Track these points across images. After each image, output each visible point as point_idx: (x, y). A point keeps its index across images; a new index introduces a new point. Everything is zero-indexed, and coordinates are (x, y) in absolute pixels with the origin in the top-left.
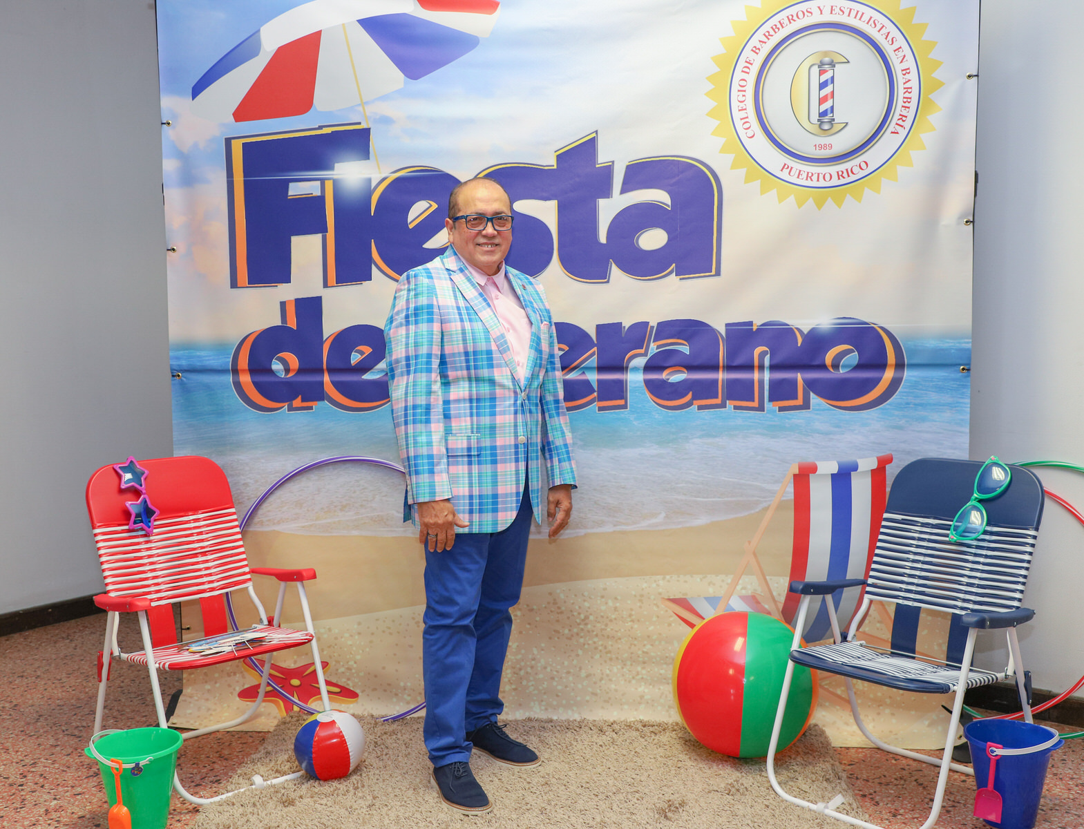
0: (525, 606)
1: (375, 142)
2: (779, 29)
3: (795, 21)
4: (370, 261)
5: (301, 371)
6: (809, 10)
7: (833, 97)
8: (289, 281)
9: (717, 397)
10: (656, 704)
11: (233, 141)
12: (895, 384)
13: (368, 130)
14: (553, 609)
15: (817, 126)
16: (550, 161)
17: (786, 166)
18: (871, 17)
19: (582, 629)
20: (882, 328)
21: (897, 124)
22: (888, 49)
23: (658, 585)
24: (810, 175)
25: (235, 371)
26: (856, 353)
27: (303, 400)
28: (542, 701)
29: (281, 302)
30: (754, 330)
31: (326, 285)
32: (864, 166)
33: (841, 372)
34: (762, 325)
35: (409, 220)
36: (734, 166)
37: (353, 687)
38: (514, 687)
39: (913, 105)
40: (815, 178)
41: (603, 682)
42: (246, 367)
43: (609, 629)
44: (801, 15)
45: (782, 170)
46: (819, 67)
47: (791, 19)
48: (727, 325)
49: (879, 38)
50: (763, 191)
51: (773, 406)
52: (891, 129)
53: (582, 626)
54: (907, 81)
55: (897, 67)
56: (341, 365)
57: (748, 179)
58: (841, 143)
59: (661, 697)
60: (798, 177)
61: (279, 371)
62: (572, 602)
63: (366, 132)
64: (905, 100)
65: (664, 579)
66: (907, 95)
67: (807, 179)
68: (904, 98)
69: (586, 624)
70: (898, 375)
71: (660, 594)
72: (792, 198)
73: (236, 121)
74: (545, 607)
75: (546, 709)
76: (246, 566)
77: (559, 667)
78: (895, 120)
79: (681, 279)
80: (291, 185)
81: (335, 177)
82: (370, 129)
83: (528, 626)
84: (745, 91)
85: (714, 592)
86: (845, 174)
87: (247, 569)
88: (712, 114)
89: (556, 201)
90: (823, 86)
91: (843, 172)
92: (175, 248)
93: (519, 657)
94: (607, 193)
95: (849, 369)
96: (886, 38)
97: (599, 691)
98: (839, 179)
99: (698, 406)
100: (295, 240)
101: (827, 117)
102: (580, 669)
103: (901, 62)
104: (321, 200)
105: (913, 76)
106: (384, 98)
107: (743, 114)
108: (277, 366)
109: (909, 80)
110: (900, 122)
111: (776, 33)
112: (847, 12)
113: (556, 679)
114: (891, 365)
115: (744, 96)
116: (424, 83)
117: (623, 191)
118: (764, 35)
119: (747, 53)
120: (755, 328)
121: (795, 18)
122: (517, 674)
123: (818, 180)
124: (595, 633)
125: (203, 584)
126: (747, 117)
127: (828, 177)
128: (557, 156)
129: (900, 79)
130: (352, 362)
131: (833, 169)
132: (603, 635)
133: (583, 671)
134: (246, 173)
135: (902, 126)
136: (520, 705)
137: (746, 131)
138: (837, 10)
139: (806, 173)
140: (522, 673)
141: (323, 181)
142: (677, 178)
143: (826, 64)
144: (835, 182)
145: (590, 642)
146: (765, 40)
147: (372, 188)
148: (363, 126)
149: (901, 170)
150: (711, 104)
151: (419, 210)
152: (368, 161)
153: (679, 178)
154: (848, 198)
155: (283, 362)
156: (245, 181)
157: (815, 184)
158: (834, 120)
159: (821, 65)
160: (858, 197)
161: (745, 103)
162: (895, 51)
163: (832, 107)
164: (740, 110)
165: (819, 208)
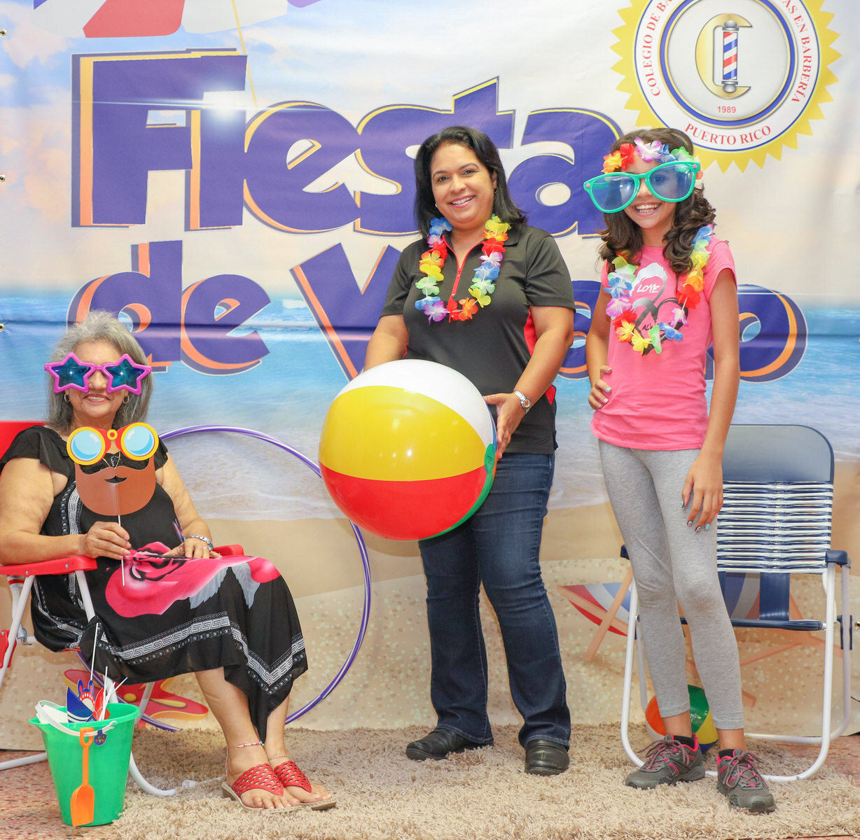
0: (406, 599)
1: (252, 71)
4: (241, 203)
5: (152, 325)
7: (736, 60)
8: (142, 221)
11: (82, 59)
12: (798, 353)
13: (245, 57)
15: (721, 88)
17: (691, 127)
20: (783, 296)
21: (798, 91)
22: (789, 17)
23: (554, 571)
24: (714, 137)
26: (759, 321)
27: (155, 359)
28: (424, 708)
29: (132, 246)
31: (187, 228)
32: (766, 131)
33: (744, 341)
35: (288, 160)
36: (639, 123)
38: (391, 692)
39: (813, 73)
40: (719, 140)
45: (687, 130)
46: (724, 29)
49: (780, 5)
52: (792, 96)
54: (807, 50)
55: (798, 36)
56: (204, 321)
58: (744, 107)
60: (703, 139)
63: (242, 60)
64: (805, 68)
65: (560, 564)
66: (807, 64)
67: (711, 141)
68: (805, 66)
70: (800, 345)
71: (556, 581)
73: (87, 37)
78: (796, 88)
79: (583, 238)
80: (151, 113)
81: (204, 107)
83: (409, 623)
84: (650, 47)
85: (614, 578)
86: (749, 139)
88: (617, 68)
90: (727, 48)
91: (746, 136)
92: (4, 176)
93: (398, 658)
94: (508, 142)
95: (751, 339)
96: (787, 6)
98: (743, 142)
100: (152, 175)
101: (730, 80)
103: (801, 31)
104: (186, 131)
105: (812, 45)
106: (264, 24)
107: (648, 71)
109: (809, 50)
110: (801, 90)
114: (793, 335)
115: (649, 52)
116: (311, 12)
117: (524, 142)
119: (653, 9)
122: (396, 677)
123: (722, 143)
126: (652, 74)
127: (731, 140)
128: (456, 100)
129: (800, 47)
130: (216, 317)
131: (737, 132)
134: (97, 95)
135: (802, 94)
136: (399, 714)
137: (651, 88)
139: (710, 135)
140: (402, 676)
141: (189, 111)
142: (579, 133)
143: (730, 27)
144: (739, 145)
147: (247, 121)
148: (239, 53)
149: (800, 137)
150: (617, 58)
151: (300, 150)
152: (242, 92)
153: (584, 130)
154: (751, 162)
155: (132, 313)
156: (94, 105)
157: (719, 146)
158: (737, 83)
159: (725, 27)
160: (760, 162)
161: (650, 59)
162: (796, 19)
163: (736, 70)
164: (645, 66)
165: (724, 171)
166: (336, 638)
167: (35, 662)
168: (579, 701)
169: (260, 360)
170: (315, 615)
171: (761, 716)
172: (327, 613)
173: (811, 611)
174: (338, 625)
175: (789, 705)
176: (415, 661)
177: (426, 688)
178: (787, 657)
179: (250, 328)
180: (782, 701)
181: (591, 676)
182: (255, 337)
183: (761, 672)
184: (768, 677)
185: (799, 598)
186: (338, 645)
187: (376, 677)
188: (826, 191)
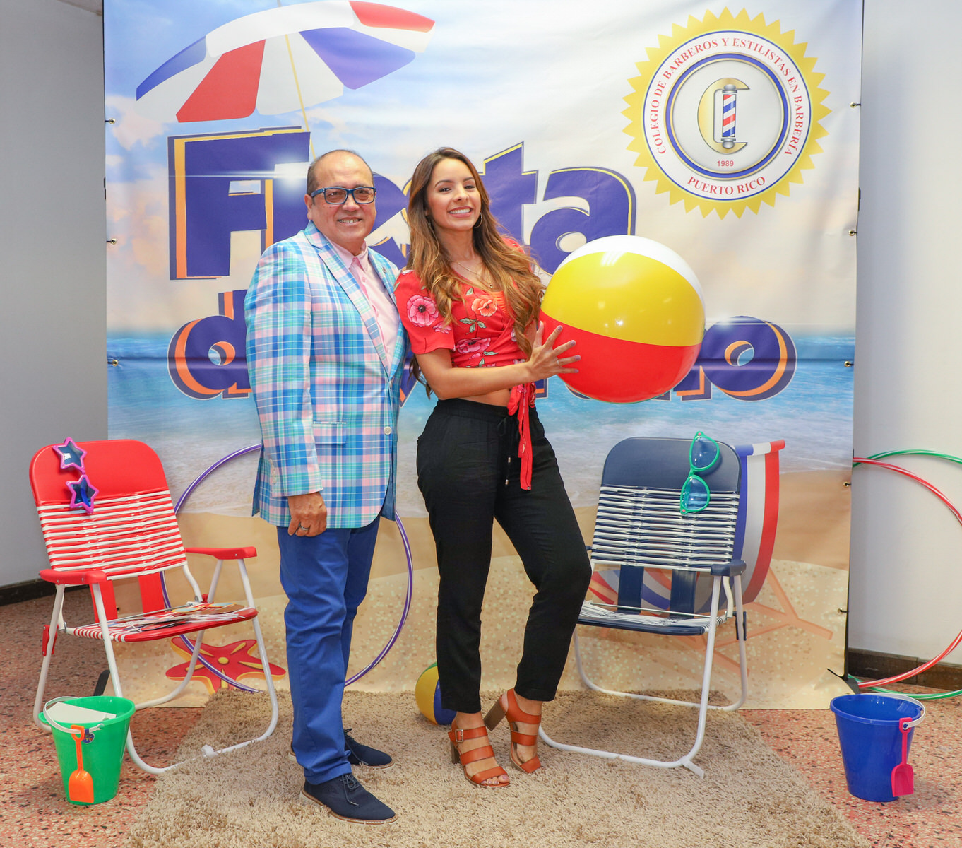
1: (314, 144)
2: (688, 57)
3: (702, 50)
5: (236, 360)
6: (715, 41)
7: (735, 119)
8: (227, 274)
11: (175, 140)
12: (787, 376)
15: (721, 145)
17: (693, 180)
18: (769, 50)
19: (501, 604)
20: (775, 326)
21: (790, 145)
22: (783, 79)
24: (714, 188)
25: (172, 359)
26: (752, 348)
27: (238, 387)
29: (219, 294)
32: (761, 181)
33: (739, 365)
36: (647, 177)
37: (280, 664)
39: (804, 129)
40: (718, 190)
42: (183, 355)
43: (526, 603)
44: (707, 45)
45: (689, 183)
46: (723, 92)
47: (698, 49)
49: (775, 69)
50: (673, 201)
51: (678, 395)
52: (785, 149)
53: (501, 601)
54: (799, 108)
55: (791, 96)
57: (660, 190)
58: (741, 160)
60: (703, 190)
61: (215, 359)
63: (306, 136)
64: (798, 124)
66: (799, 120)
67: (711, 192)
68: (797, 122)
69: (505, 599)
70: (790, 368)
72: (697, 209)
73: (180, 122)
76: (181, 545)
78: (788, 142)
80: (232, 183)
81: (275, 177)
82: (309, 133)
84: (657, 111)
86: (745, 189)
87: (182, 549)
88: (627, 130)
90: (726, 109)
91: (743, 187)
92: (115, 240)
94: (529, 196)
95: (745, 363)
96: (781, 69)
98: (739, 192)
100: (235, 235)
101: (729, 137)
102: (499, 642)
103: (794, 91)
104: (260, 198)
105: (805, 103)
106: (324, 105)
107: (655, 132)
108: (213, 354)
109: (801, 107)
110: (793, 144)
111: (685, 60)
112: (748, 44)
114: (783, 360)
115: (656, 115)
116: (362, 93)
117: (546, 197)
118: (675, 61)
119: (660, 78)
121: (702, 48)
123: (721, 193)
124: (513, 607)
125: (141, 562)
126: (659, 135)
127: (729, 190)
128: (486, 164)
129: (793, 106)
131: (734, 184)
132: (521, 609)
133: (502, 644)
134: (188, 171)
135: (795, 147)
137: (658, 147)
138: (739, 43)
139: (710, 186)
141: (263, 180)
142: (595, 188)
143: (729, 90)
144: (736, 195)
145: (509, 616)
146: (676, 66)
148: (303, 130)
149: (792, 186)
150: (627, 121)
153: (598, 186)
154: (747, 209)
155: (220, 350)
156: (186, 178)
157: (718, 196)
158: (735, 140)
159: (725, 90)
161: (657, 122)
162: (789, 81)
163: (734, 128)
164: (653, 128)
165: (722, 219)
166: (390, 615)
168: (595, 670)
170: (372, 595)
171: (753, 686)
172: (381, 594)
173: (798, 597)
174: (391, 604)
175: (778, 676)
178: (776, 636)
180: (773, 673)
181: (605, 649)
183: (753, 647)
184: (759, 652)
185: (786, 585)
186: (391, 621)
187: (423, 647)
188: (816, 232)
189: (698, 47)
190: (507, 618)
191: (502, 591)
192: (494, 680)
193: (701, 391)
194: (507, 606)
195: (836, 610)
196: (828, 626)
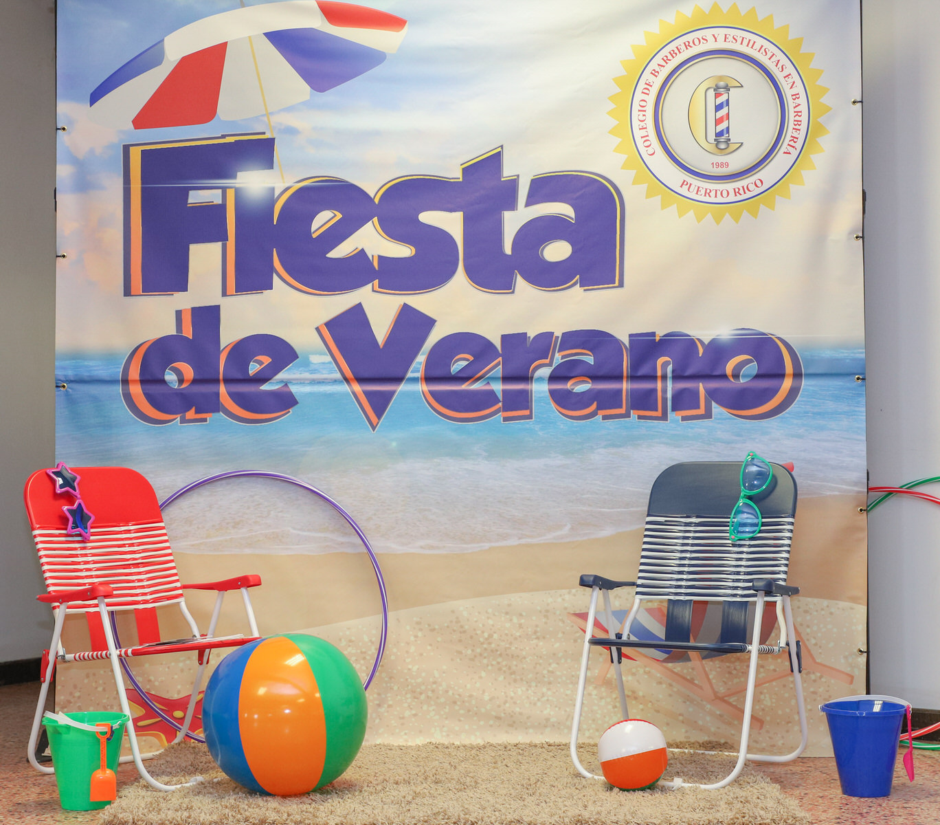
0: (427, 626)
1: (280, 152)
2: (676, 54)
3: (691, 47)
4: (272, 270)
5: (195, 382)
6: (704, 37)
7: (728, 118)
8: (185, 289)
9: (621, 407)
10: (562, 727)
11: (131, 148)
12: (793, 392)
13: (273, 140)
14: (455, 628)
15: (714, 146)
16: (456, 174)
17: (685, 183)
18: (762, 46)
19: (486, 649)
20: (779, 338)
21: (789, 145)
22: (779, 76)
23: (563, 600)
24: (708, 191)
25: (125, 382)
26: (756, 363)
27: (197, 412)
28: (443, 727)
29: (177, 312)
30: (657, 341)
31: (224, 294)
32: (759, 183)
33: (742, 381)
34: (665, 336)
35: (313, 229)
36: (636, 182)
38: (414, 712)
39: (804, 127)
40: (713, 194)
41: (507, 705)
42: (138, 378)
43: (513, 648)
44: (696, 42)
45: (681, 187)
46: (715, 90)
47: (687, 46)
48: (631, 336)
49: (770, 65)
50: (664, 206)
51: (676, 415)
52: (784, 149)
53: (485, 646)
54: (797, 106)
55: (788, 93)
56: (239, 376)
57: (649, 194)
58: (737, 161)
59: (567, 720)
60: (697, 193)
61: (172, 381)
62: (475, 619)
63: (271, 142)
64: (796, 123)
65: (569, 593)
66: (797, 118)
67: (705, 195)
68: (795, 121)
69: (490, 643)
70: (796, 384)
71: (566, 608)
72: (691, 214)
73: (135, 129)
74: (448, 627)
75: (448, 735)
77: (461, 690)
78: (787, 141)
79: (585, 290)
80: (191, 193)
81: (237, 186)
83: (429, 648)
84: (645, 111)
85: (621, 605)
86: (741, 191)
88: (614, 132)
89: (462, 213)
90: (718, 108)
92: (65, 254)
93: (419, 680)
94: (512, 205)
95: (749, 379)
96: (776, 66)
97: (503, 715)
98: (736, 195)
99: (603, 416)
100: (193, 248)
101: (723, 137)
102: (484, 692)
104: (223, 207)
105: (803, 100)
106: (290, 109)
107: (643, 133)
108: (170, 377)
109: (799, 105)
110: (792, 143)
111: (673, 57)
112: (739, 40)
113: (458, 703)
114: (789, 375)
115: (644, 115)
116: (330, 96)
117: (528, 204)
118: (663, 59)
119: (647, 76)
120: (657, 339)
121: (691, 44)
122: (417, 698)
123: (716, 197)
124: (499, 653)
126: (648, 136)
127: (725, 194)
128: (463, 169)
129: (790, 104)
130: (250, 372)
131: (730, 186)
132: (507, 655)
133: (486, 694)
134: (145, 179)
135: (794, 147)
136: (421, 732)
137: (647, 148)
138: (730, 38)
139: (704, 190)
140: (423, 697)
141: (224, 189)
142: (578, 194)
143: (722, 88)
144: (732, 198)
145: (494, 663)
146: (664, 64)
147: (276, 197)
148: (267, 136)
149: (793, 188)
150: (613, 122)
151: (323, 220)
152: (271, 170)
153: (583, 191)
154: (745, 213)
155: (178, 372)
156: (142, 187)
157: (712, 199)
158: (729, 140)
159: (717, 88)
160: (754, 213)
161: (645, 122)
162: (785, 77)
163: (728, 128)
164: (641, 129)
165: (718, 223)
166: (362, 662)
167: (96, 682)
168: (590, 722)
169: (290, 410)
170: (343, 640)
171: (768, 739)
172: (353, 638)
173: (815, 638)
174: (364, 650)
176: (435, 683)
177: (445, 708)
179: (282, 381)
180: (790, 725)
181: (602, 698)
182: (285, 389)
183: (767, 696)
184: (774, 701)
185: (801, 625)
186: (364, 668)
187: (399, 697)
188: (819, 238)
189: (687, 44)
190: (492, 665)
191: (486, 635)
192: (478, 734)
193: (702, 411)
194: (492, 651)
195: (856, 650)
196: (849, 669)
